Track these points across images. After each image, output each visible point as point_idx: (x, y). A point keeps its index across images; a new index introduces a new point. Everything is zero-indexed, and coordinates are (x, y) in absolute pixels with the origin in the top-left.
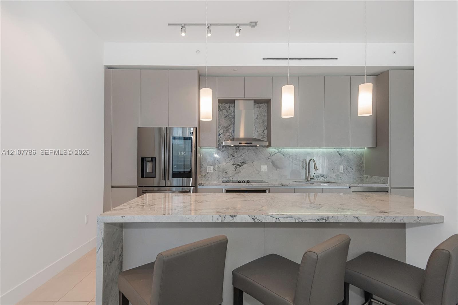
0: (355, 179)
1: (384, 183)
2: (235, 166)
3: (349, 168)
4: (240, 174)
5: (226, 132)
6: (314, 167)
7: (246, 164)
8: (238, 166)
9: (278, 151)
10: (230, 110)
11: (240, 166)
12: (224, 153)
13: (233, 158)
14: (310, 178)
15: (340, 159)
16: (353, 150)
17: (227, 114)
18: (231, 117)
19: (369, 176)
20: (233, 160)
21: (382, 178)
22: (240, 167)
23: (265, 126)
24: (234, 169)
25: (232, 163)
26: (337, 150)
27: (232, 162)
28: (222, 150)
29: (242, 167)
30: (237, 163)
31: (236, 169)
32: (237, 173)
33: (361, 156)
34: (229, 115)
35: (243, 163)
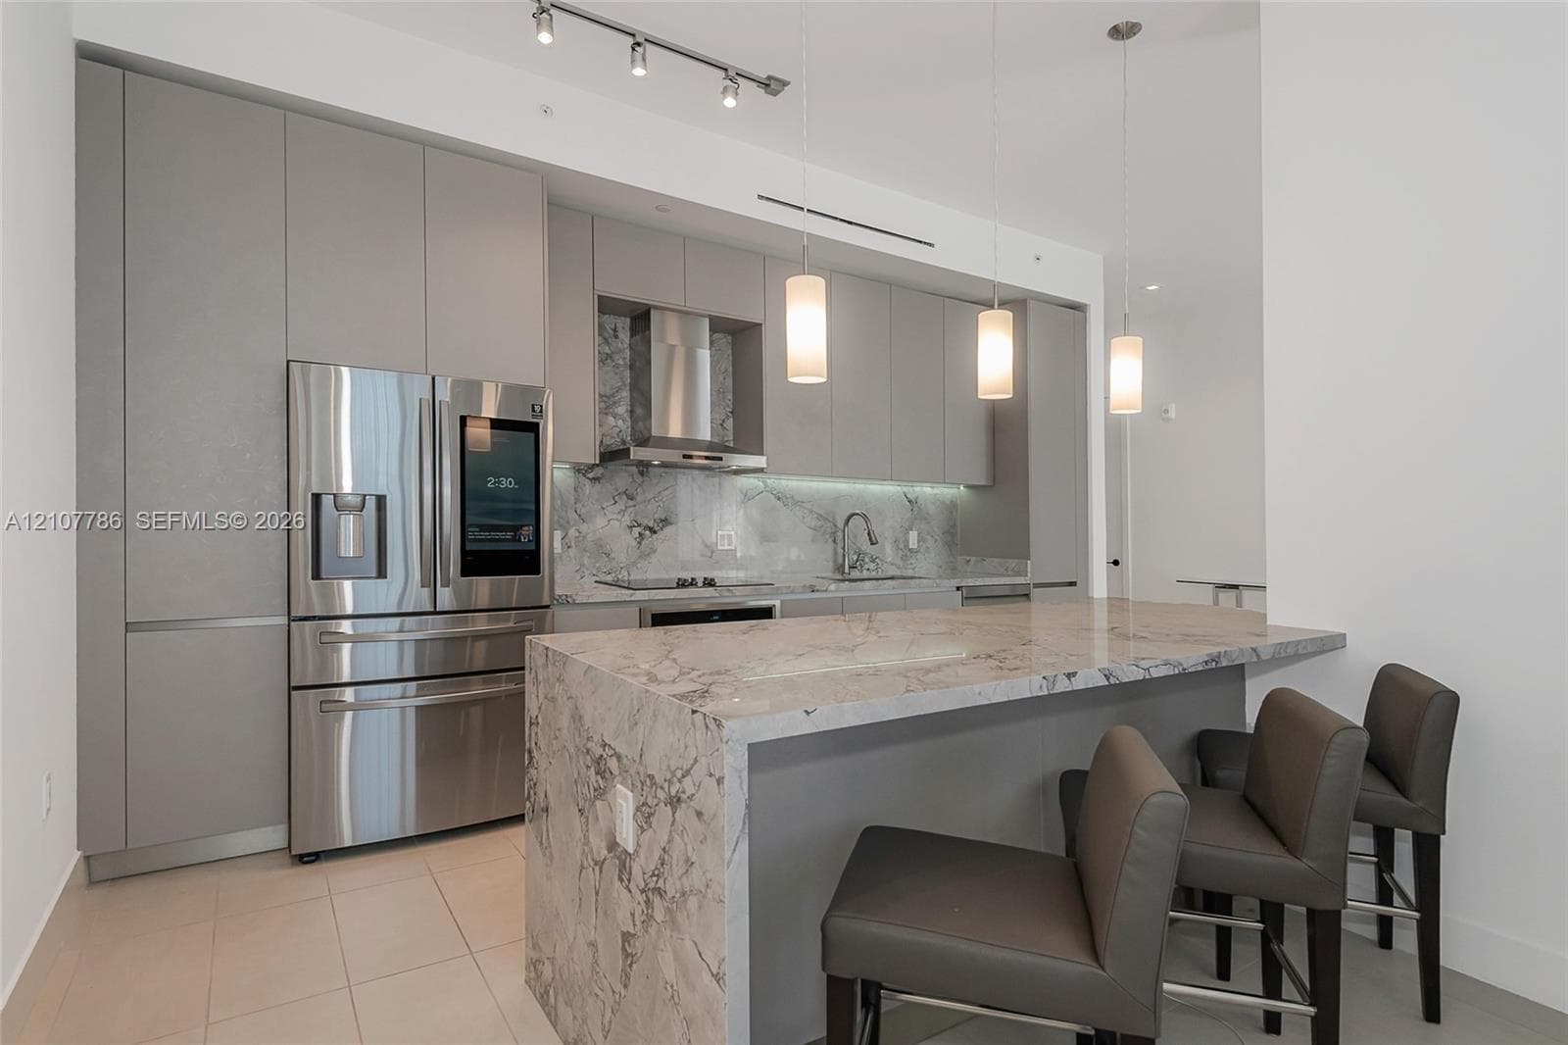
0: (940, 567)
1: (1018, 574)
2: (637, 530)
3: (929, 537)
4: (654, 559)
5: (606, 414)
6: (869, 534)
7: (671, 524)
8: (647, 532)
9: (766, 486)
10: (616, 337)
11: (655, 532)
12: (598, 486)
13: (631, 503)
14: (850, 567)
15: (909, 514)
16: (936, 491)
17: (609, 352)
18: (621, 362)
19: (973, 559)
20: (631, 509)
21: (1013, 563)
22: (655, 536)
23: (728, 406)
24: (635, 543)
25: (627, 520)
26: (905, 489)
27: (627, 517)
28: (591, 475)
29: (661, 535)
30: (645, 522)
31: (640, 543)
32: (644, 556)
33: (951, 507)
34: (616, 357)
35: (662, 521)
